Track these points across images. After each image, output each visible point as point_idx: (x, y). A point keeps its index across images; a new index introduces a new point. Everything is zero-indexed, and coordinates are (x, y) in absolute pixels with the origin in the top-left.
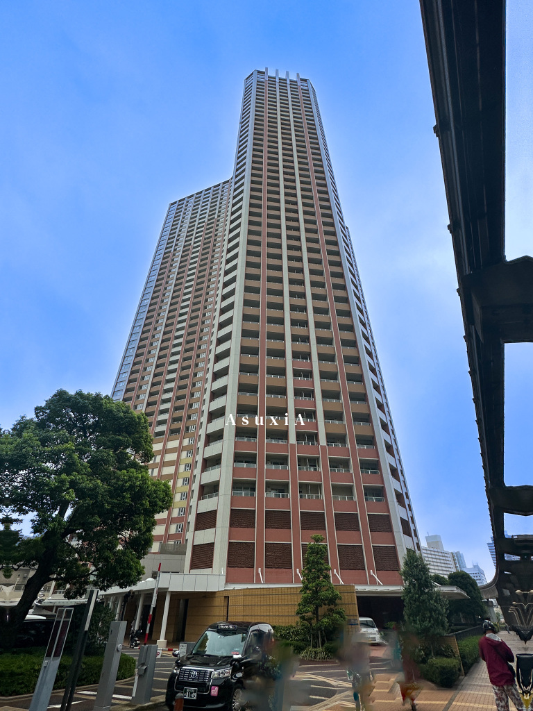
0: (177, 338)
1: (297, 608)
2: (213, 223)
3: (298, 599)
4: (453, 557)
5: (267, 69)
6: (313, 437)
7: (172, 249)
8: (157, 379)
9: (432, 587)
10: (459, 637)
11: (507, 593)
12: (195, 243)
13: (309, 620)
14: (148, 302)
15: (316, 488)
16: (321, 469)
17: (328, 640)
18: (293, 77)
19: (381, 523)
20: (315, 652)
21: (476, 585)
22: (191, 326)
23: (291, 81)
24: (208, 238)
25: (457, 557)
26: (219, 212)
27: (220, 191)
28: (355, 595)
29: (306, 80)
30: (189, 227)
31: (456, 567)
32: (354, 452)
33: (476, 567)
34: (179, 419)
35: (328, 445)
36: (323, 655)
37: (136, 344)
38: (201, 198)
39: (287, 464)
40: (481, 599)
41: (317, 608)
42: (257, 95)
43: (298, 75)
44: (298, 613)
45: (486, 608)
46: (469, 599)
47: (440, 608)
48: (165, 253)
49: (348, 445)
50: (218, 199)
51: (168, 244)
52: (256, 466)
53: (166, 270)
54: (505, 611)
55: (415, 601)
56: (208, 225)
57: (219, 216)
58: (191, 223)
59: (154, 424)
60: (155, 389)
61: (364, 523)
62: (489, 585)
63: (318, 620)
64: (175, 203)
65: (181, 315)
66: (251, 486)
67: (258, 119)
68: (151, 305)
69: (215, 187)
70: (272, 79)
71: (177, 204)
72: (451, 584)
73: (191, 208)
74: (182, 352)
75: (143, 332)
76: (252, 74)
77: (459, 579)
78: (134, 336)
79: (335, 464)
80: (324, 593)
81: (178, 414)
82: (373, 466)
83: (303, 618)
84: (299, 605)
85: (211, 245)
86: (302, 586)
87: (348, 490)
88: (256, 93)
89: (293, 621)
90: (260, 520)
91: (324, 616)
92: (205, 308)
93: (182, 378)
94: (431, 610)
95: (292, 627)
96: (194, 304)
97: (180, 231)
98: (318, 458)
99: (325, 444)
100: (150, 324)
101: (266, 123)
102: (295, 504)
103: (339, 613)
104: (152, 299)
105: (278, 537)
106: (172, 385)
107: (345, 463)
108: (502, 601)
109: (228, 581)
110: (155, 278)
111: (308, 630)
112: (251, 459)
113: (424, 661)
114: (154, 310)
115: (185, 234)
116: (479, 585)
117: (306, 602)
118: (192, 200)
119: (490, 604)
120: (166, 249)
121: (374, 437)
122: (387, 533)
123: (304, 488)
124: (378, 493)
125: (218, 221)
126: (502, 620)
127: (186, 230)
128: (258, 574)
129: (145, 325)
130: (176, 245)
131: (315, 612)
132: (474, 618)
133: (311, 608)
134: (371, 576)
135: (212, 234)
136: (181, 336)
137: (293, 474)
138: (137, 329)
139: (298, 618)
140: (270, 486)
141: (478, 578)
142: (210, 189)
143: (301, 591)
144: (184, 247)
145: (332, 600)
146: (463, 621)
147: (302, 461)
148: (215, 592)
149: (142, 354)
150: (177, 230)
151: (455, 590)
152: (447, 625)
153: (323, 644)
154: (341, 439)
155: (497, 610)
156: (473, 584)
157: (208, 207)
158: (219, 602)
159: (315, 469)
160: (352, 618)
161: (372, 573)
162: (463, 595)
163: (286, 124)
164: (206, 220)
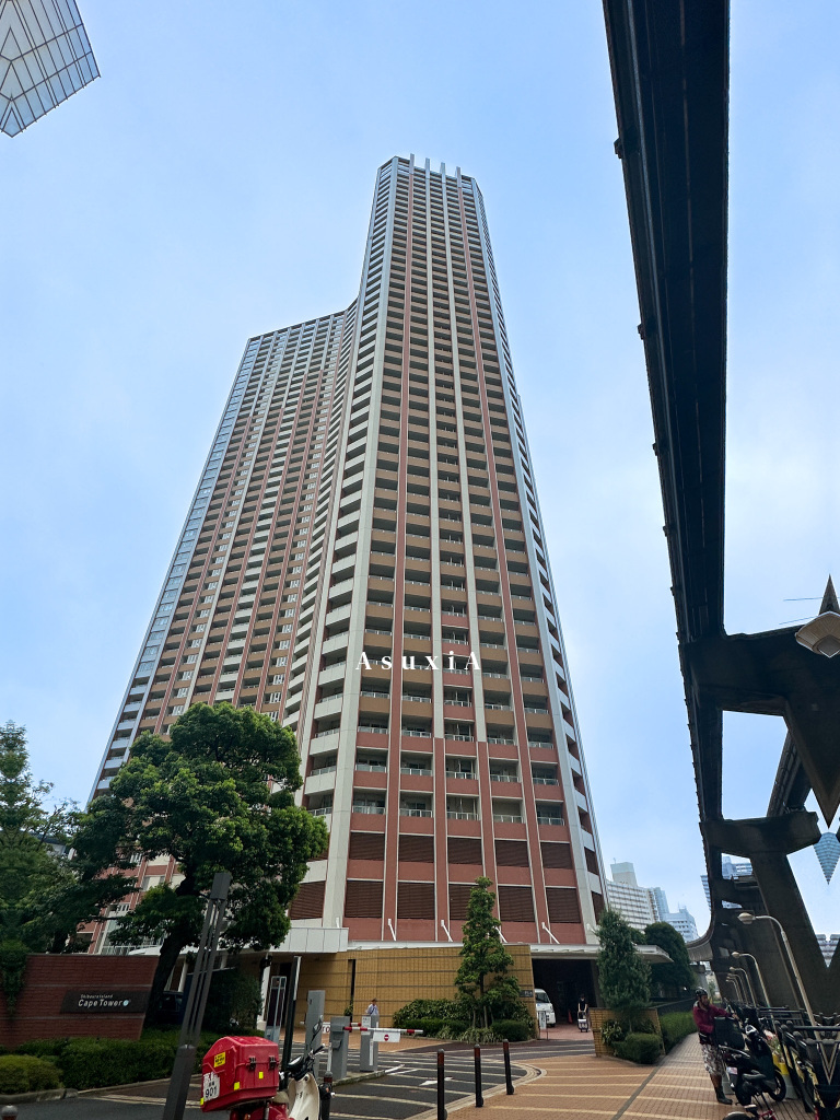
0: (254, 553)
1: (456, 975)
2: (317, 376)
3: (458, 964)
4: (651, 896)
5: (412, 156)
6: (468, 729)
7: (251, 412)
8: (221, 617)
9: (633, 950)
10: (661, 1012)
11: (725, 953)
12: (287, 405)
13: (470, 991)
14: (209, 493)
15: (470, 804)
16: (478, 776)
17: (495, 1018)
18: (451, 173)
19: (559, 856)
20: (481, 1034)
21: (683, 941)
22: (277, 537)
23: (447, 179)
24: (308, 400)
25: (655, 897)
26: (328, 360)
27: (329, 327)
28: (531, 958)
29: (469, 179)
30: (280, 380)
31: (655, 918)
32: (524, 752)
33: (684, 912)
34: (254, 682)
35: (488, 741)
36: (491, 1036)
37: (188, 559)
38: (300, 336)
39: (430, 768)
40: (689, 962)
41: (481, 977)
42: (397, 197)
43: (458, 169)
44: (457, 983)
45: (695, 975)
46: (671, 963)
47: (641, 975)
48: (239, 418)
49: (517, 742)
50: (327, 339)
51: (244, 403)
52: (387, 769)
53: (241, 444)
54: (721, 979)
55: (613, 967)
56: (309, 378)
57: (326, 367)
58: (281, 373)
59: (215, 687)
60: (217, 632)
61: (534, 855)
62: (701, 941)
63: (482, 992)
64: (258, 338)
65: (262, 518)
66: (379, 799)
67: (399, 236)
68: (214, 498)
69: (322, 319)
70: (420, 173)
71: (260, 341)
72: (649, 943)
73: (283, 350)
74: (262, 577)
75: (200, 541)
76: (390, 162)
77: (660, 934)
78: (184, 545)
79: (498, 768)
80: (491, 956)
81: (252, 674)
82: (550, 773)
83: (463, 989)
84: (459, 971)
85: (313, 411)
86: (462, 945)
87: (514, 807)
88: (395, 194)
89: (451, 994)
90: (391, 848)
91: (492, 986)
92: (301, 509)
93: (260, 617)
94: (631, 978)
95: (445, 1001)
96: (284, 502)
97: (265, 384)
98: (474, 760)
99: (485, 740)
100: (212, 528)
101: (410, 244)
102: (440, 826)
103: (511, 982)
104: (217, 488)
105: (416, 875)
106: (244, 628)
107: (511, 768)
108: (719, 966)
109: (351, 939)
110: (222, 456)
111: (467, 1005)
112: (378, 759)
113: (621, 1039)
114: (219, 506)
115: (272, 390)
116: (686, 940)
117: (468, 968)
118: (285, 337)
119: (701, 969)
120: (242, 410)
121: (552, 732)
122: (565, 871)
123: (453, 802)
124: (556, 811)
125: (325, 374)
126: (718, 994)
127: (274, 383)
128: (387, 927)
129: (204, 530)
130: (257, 406)
131: (480, 982)
132: (678, 990)
133: (474, 976)
134: (542, 931)
135: (314, 394)
136: (260, 552)
137: (438, 783)
138: (190, 535)
139: (456, 990)
140: (406, 800)
141: (686, 929)
142: (314, 322)
143: (461, 953)
144: (271, 410)
145: (502, 966)
146: (661, 994)
147: (452, 763)
148: (335, 954)
149: (197, 576)
150: (260, 383)
151: (654, 950)
152: (648, 995)
153: (489, 1023)
154: (507, 732)
155: (711, 978)
156: (678, 939)
157: (311, 350)
158: (341, 968)
159: (469, 776)
160: (526, 988)
161: (544, 927)
162: (665, 958)
163: (439, 246)
164: (306, 370)
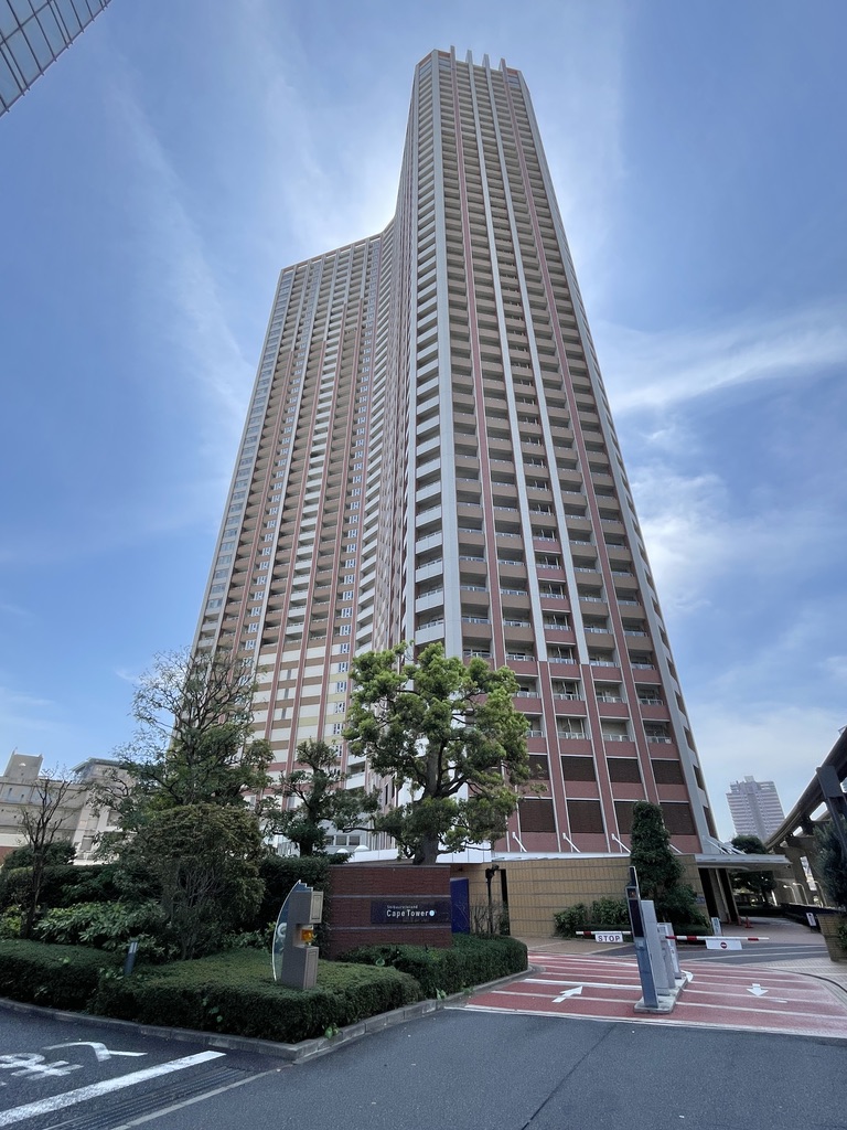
0: (310, 490)
2: (357, 306)
5: (452, 49)
6: (569, 651)
7: (293, 347)
8: (282, 554)
12: (329, 338)
14: (257, 433)
15: (578, 724)
16: (584, 698)
18: (495, 66)
22: (331, 473)
23: (492, 73)
24: (349, 331)
26: (367, 288)
27: (365, 252)
29: (515, 73)
30: (318, 311)
32: (627, 674)
34: (322, 616)
35: (591, 663)
37: (243, 499)
39: (535, 691)
43: (503, 61)
48: (281, 353)
49: (619, 663)
50: (364, 266)
51: (283, 338)
56: (349, 308)
57: (366, 295)
58: (319, 304)
59: (284, 622)
60: (282, 569)
61: (646, 772)
64: (291, 268)
65: (315, 455)
68: (263, 437)
70: (463, 67)
71: (293, 272)
74: (320, 514)
75: (254, 481)
76: (430, 56)
79: (600, 689)
81: (320, 607)
82: (654, 693)
87: (622, 727)
88: (439, 93)
92: (353, 445)
93: (323, 553)
96: (335, 438)
97: (303, 317)
98: (578, 682)
99: (588, 663)
100: (265, 467)
102: (552, 746)
106: (306, 564)
107: (615, 689)
110: (267, 394)
114: (269, 445)
115: (312, 323)
118: (320, 265)
120: (282, 345)
121: (652, 653)
122: (677, 786)
123: (560, 722)
124: (659, 730)
125: (365, 303)
127: (313, 315)
128: (512, 840)
129: (256, 469)
130: (298, 340)
135: (356, 324)
136: (316, 489)
137: (546, 704)
138: (243, 475)
144: (313, 342)
147: (556, 686)
148: (479, 864)
149: (254, 515)
150: (299, 316)
154: (609, 654)
157: (348, 278)
159: (574, 698)
164: (345, 300)
